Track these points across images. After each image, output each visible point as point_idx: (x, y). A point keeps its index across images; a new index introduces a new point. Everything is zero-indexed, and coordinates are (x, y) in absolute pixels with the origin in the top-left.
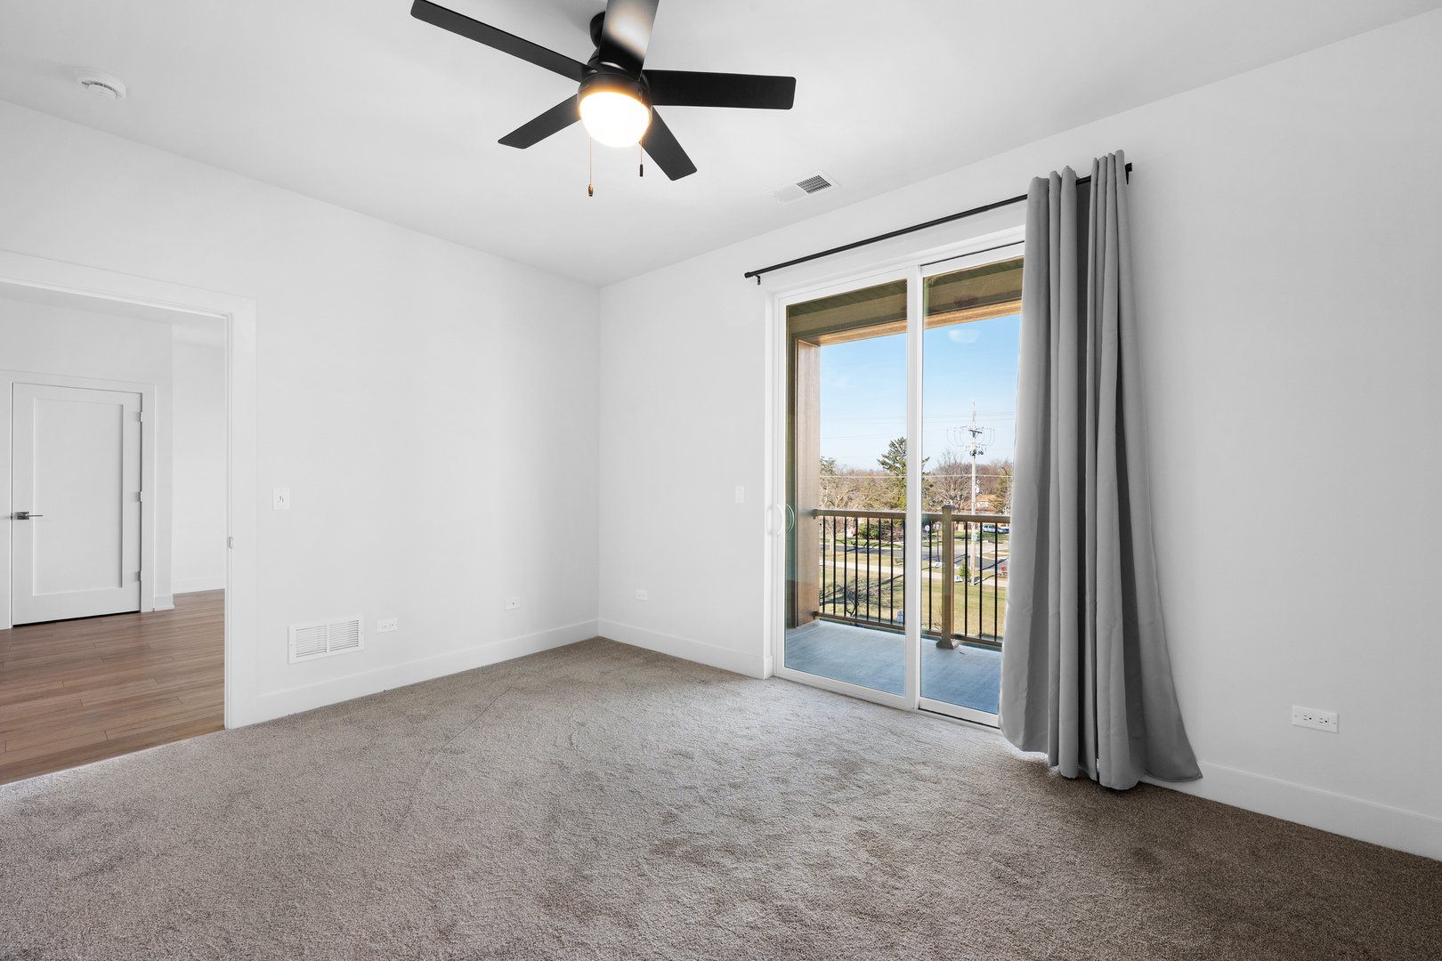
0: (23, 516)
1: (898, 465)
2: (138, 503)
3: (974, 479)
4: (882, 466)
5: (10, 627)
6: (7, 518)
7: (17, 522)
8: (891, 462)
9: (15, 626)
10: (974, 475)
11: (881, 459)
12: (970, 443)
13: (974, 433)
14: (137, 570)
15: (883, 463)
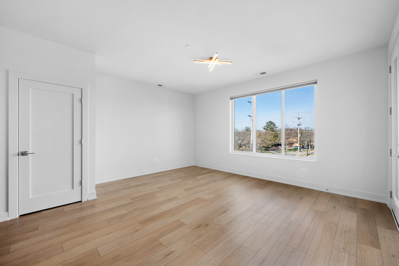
0: (24, 154)
1: (269, 129)
2: (81, 145)
3: (299, 133)
4: (264, 129)
5: (18, 216)
6: (16, 155)
7: (21, 157)
8: (267, 128)
9: (20, 216)
10: (299, 131)
11: (264, 127)
12: (297, 122)
13: (299, 119)
14: (80, 180)
15: (264, 128)
